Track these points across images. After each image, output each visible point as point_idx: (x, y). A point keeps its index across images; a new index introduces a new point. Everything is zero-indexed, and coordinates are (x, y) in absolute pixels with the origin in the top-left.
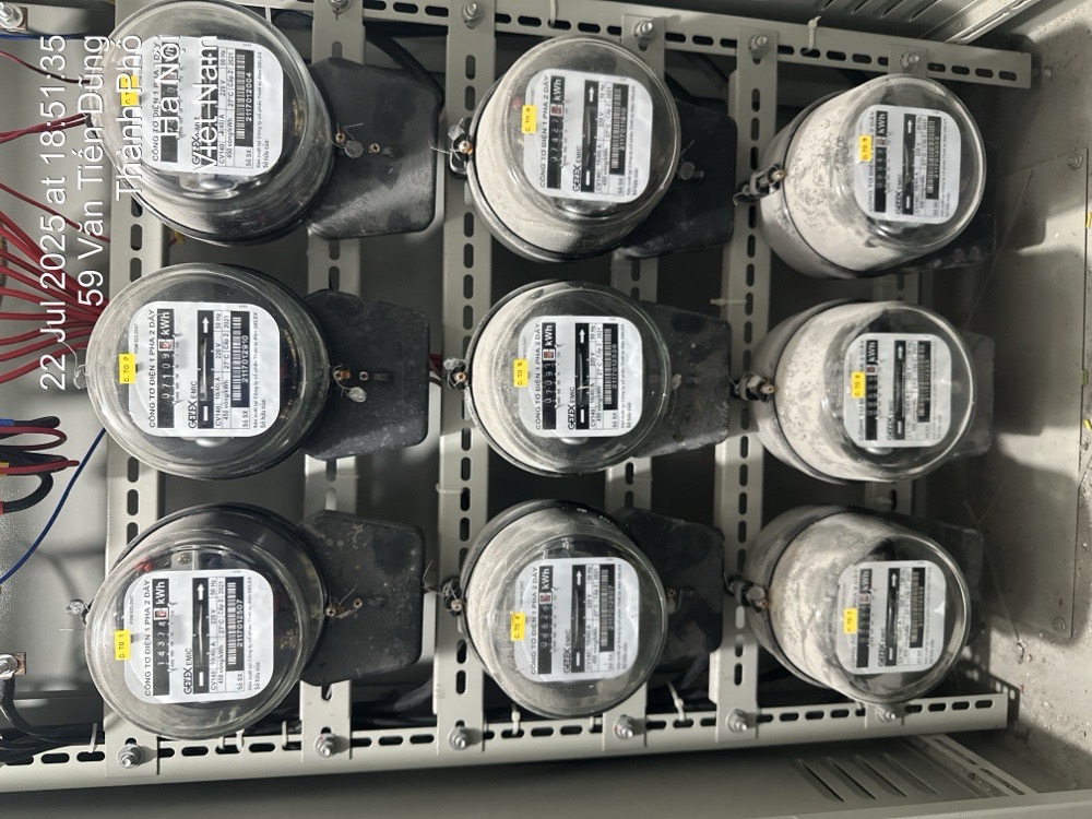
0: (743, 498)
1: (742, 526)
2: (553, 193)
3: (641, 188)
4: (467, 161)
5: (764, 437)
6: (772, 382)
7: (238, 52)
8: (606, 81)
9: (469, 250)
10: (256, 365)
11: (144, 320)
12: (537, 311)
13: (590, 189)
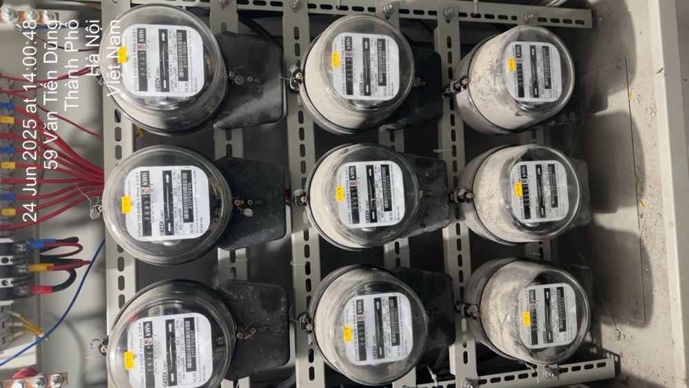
0: (460, 257)
1: (461, 273)
2: (350, 97)
3: (396, 92)
4: (301, 83)
5: (469, 222)
6: (472, 192)
7: (178, 31)
8: (373, 38)
9: (302, 131)
10: (196, 199)
11: (133, 177)
12: (346, 160)
13: (368, 94)
